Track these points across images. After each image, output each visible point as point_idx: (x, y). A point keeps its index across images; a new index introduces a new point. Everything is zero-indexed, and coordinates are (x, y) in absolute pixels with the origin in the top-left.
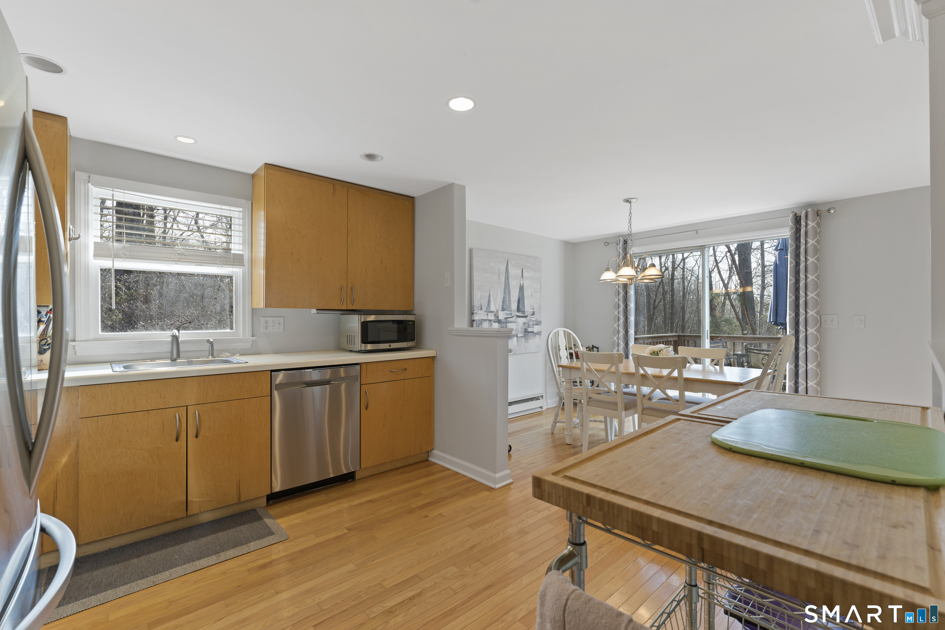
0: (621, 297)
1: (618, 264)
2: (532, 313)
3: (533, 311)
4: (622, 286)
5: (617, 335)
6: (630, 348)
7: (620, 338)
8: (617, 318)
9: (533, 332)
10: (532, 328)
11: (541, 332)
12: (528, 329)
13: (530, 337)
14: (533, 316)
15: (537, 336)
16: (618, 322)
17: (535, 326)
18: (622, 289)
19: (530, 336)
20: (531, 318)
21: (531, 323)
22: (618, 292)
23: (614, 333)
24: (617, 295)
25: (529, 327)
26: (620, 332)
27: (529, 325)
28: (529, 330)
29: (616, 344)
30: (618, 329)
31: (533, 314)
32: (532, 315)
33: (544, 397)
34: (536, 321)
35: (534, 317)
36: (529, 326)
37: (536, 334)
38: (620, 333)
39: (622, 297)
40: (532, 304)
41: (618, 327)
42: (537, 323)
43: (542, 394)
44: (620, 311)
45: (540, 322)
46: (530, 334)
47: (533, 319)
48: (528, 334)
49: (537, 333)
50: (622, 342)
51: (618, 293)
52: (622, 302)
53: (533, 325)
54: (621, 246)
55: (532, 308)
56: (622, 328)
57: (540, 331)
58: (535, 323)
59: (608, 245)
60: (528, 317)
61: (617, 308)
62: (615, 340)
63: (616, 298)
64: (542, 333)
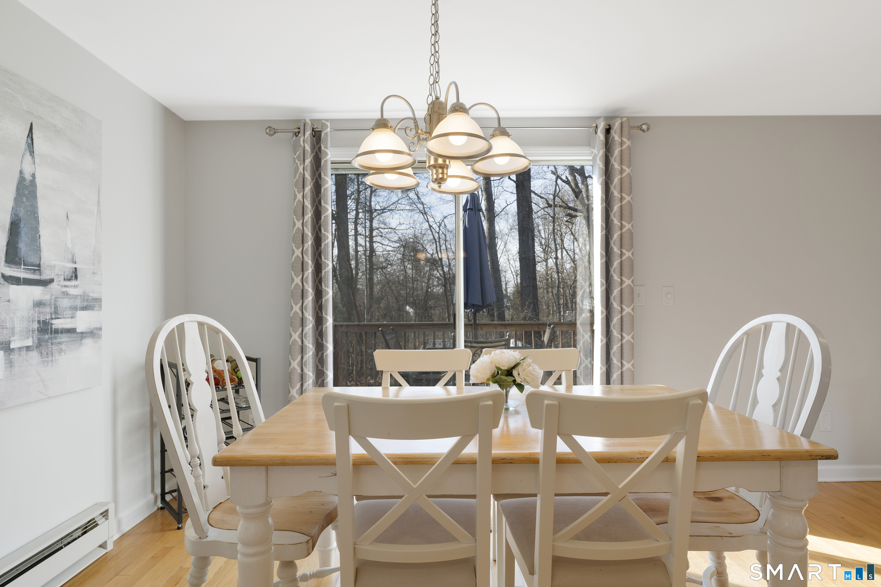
0: (308, 247)
1: (302, 176)
2: (69, 273)
3: (74, 266)
4: (311, 224)
5: (300, 329)
6: (329, 355)
7: (308, 335)
8: (300, 291)
9: (71, 331)
10: (69, 320)
11: (100, 329)
12: (54, 321)
13: (63, 347)
14: (73, 283)
15: (88, 342)
16: (301, 301)
17: (81, 314)
18: (310, 229)
19: (60, 343)
20: (65, 289)
21: (65, 303)
22: (301, 235)
23: (292, 324)
24: (300, 242)
25: (56, 314)
26: (308, 322)
27: (56, 308)
28: (58, 324)
29: (298, 349)
30: (301, 316)
31: (75, 275)
32: (69, 280)
33: (111, 514)
34: (84, 297)
35: (75, 286)
36: (56, 312)
37: (83, 335)
38: (308, 324)
39: (310, 246)
40: (70, 246)
41: (303, 312)
42: (86, 304)
43: (106, 504)
44: (308, 276)
45: (98, 300)
46: (63, 338)
47: (72, 291)
48: (56, 338)
49: (85, 333)
50: (311, 342)
51: (301, 238)
52: (310, 258)
53: (75, 309)
54: (309, 138)
55: (70, 256)
56: (311, 313)
57: (98, 326)
58: (78, 303)
59: (275, 133)
60: (54, 286)
61: (300, 269)
62: (295, 340)
63: (298, 249)
64: (104, 333)
